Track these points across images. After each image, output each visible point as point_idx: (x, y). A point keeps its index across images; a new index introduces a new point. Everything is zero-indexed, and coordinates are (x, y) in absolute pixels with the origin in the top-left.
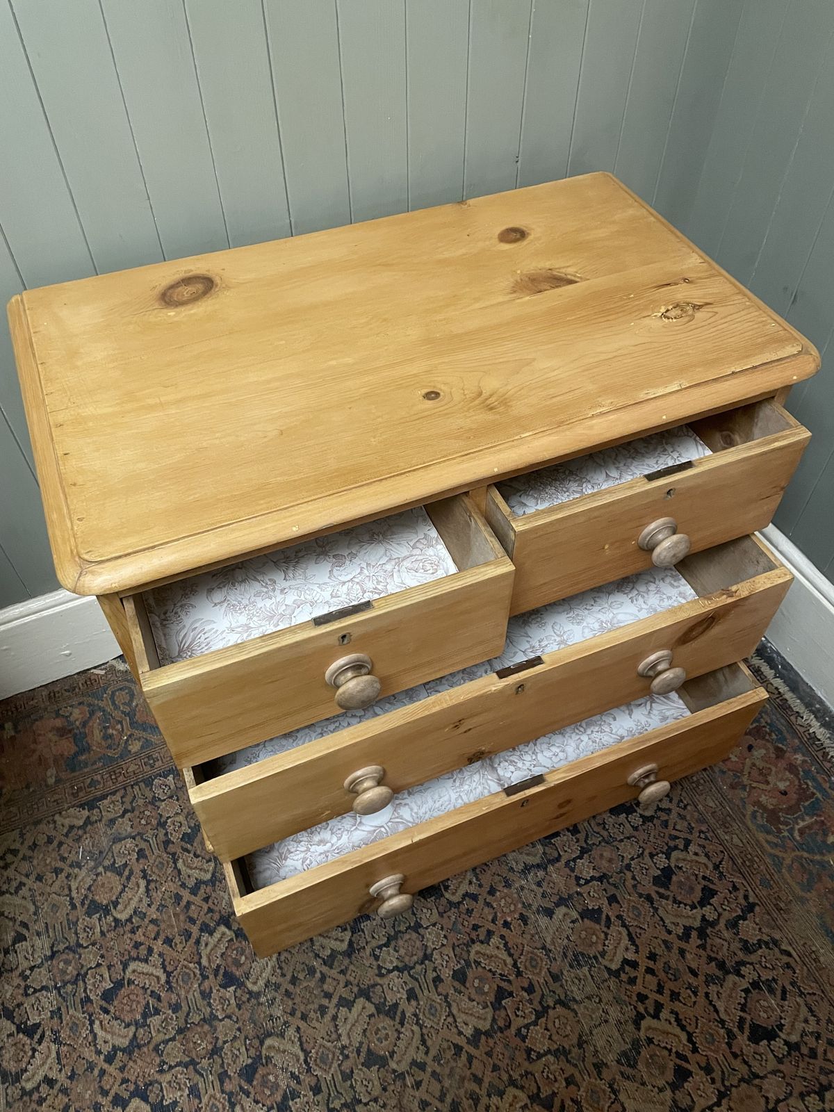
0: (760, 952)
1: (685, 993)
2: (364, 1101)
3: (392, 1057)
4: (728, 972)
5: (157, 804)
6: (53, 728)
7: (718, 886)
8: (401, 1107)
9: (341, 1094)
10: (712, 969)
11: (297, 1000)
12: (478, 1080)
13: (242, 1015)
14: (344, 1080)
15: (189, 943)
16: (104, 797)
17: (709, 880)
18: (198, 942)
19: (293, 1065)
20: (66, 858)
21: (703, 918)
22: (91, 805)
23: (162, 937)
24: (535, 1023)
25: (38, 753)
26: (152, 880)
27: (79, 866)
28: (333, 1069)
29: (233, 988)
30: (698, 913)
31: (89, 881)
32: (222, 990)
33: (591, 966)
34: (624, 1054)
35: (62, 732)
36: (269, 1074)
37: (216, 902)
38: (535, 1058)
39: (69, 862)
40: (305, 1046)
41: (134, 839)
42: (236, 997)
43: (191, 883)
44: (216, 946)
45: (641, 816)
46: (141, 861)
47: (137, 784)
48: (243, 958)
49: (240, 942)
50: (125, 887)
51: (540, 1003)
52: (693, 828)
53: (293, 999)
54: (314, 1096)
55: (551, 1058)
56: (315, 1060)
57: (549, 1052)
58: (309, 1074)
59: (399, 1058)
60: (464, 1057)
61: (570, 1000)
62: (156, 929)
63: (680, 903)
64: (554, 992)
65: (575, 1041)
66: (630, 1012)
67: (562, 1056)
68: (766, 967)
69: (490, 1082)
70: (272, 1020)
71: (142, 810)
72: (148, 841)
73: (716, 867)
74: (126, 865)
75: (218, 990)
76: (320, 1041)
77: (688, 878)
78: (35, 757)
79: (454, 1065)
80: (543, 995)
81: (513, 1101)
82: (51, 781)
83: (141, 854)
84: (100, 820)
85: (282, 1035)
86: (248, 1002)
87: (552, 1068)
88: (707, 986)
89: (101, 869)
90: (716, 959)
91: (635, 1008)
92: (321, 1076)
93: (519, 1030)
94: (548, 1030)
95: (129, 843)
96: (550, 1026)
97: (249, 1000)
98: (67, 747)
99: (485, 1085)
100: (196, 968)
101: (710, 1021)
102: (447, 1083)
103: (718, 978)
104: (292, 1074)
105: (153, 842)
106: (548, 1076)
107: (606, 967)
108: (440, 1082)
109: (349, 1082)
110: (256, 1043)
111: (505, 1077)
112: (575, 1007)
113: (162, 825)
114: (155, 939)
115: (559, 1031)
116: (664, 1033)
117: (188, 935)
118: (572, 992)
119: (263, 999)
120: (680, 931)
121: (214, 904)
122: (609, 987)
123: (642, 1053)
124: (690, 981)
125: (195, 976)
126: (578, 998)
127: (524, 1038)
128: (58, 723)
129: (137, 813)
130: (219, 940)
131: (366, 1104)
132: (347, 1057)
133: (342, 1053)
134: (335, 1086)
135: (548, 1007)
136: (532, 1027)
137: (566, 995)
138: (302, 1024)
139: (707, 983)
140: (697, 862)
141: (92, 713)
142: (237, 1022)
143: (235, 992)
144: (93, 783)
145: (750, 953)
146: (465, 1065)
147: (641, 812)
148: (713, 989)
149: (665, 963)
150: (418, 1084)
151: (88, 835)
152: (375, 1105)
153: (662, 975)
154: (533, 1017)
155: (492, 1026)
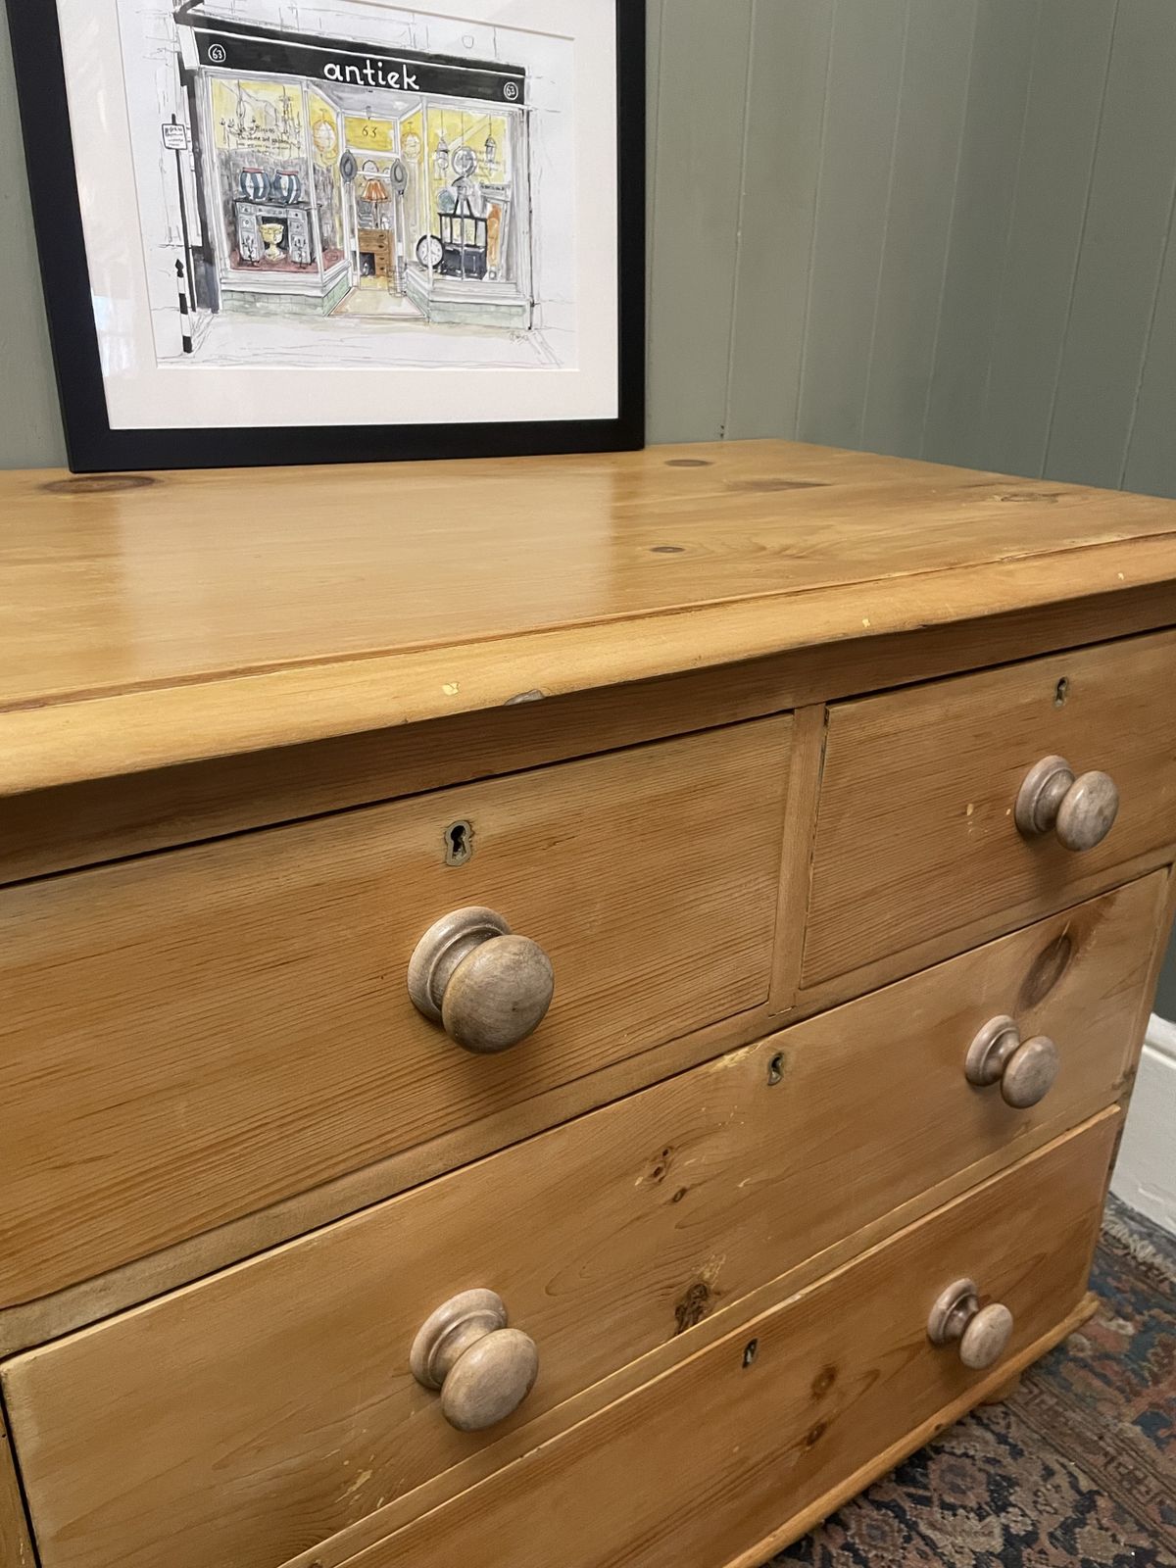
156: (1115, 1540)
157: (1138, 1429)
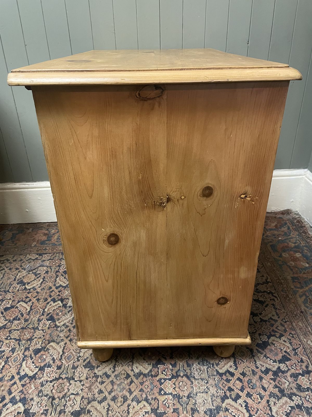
0: (307, 393)
1: (255, 396)
2: (76, 379)
3: (97, 368)
4: (284, 395)
5: (62, 260)
6: (43, 233)
7: (292, 357)
8: (90, 388)
9: (68, 373)
10: (276, 391)
11: (72, 334)
12: (131, 392)
13: (48, 331)
14: (72, 369)
15: (45, 303)
16: (46, 254)
17: (288, 353)
18: (48, 303)
19: (56, 356)
20: (22, 266)
21: (279, 368)
22: (40, 255)
23: (37, 297)
24: (170, 380)
25: (34, 237)
26: (45, 281)
27: (25, 269)
28: (70, 363)
29: (51, 322)
30: (277, 365)
31: (25, 274)
32: (46, 321)
33: (209, 367)
34: (211, 410)
35: (45, 234)
36: (44, 355)
37: (62, 293)
38: (163, 394)
39: (22, 267)
40: (65, 350)
41: (48, 267)
42: (50, 325)
43: (58, 285)
44: (53, 306)
45: (260, 319)
46: (46, 274)
47: (59, 253)
48: (61, 313)
49: (63, 308)
50: (35, 279)
51: (176, 372)
52: (287, 331)
53: (70, 333)
54: (57, 370)
55: (171, 397)
56: (65, 357)
57: (171, 394)
58: (60, 361)
59: (100, 370)
60: (129, 380)
61: (192, 377)
62: (37, 294)
63: (268, 358)
64: (185, 371)
65: (186, 395)
66: (221, 393)
67: (176, 399)
68: (308, 401)
69: (136, 395)
70: (58, 337)
71: (56, 260)
72: (51, 269)
73: (294, 350)
74: (40, 274)
75: (45, 320)
76: (72, 351)
77: (276, 349)
78: (33, 238)
79: (123, 381)
80: (179, 370)
81: (143, 408)
82: (33, 245)
83: (47, 272)
84: (40, 259)
85: (58, 343)
86: (53, 328)
87: (169, 401)
88: (270, 397)
89: (31, 272)
90: (280, 388)
91: (225, 392)
92: (64, 363)
93: (161, 379)
94: (175, 385)
95: (45, 268)
96: (177, 383)
97: (54, 327)
98: (44, 238)
99: (133, 396)
100: (42, 311)
101: (265, 413)
102: (115, 387)
103: (277, 396)
104: (53, 358)
105: (53, 270)
106: (166, 404)
107: (216, 370)
108: (113, 386)
109: (74, 370)
110: (47, 342)
111: (144, 396)
112: (193, 380)
113: (59, 266)
114: (34, 297)
115: (180, 387)
116: (236, 409)
117: (46, 300)
118: (194, 374)
119: (59, 329)
120: (263, 369)
121: (61, 293)
122: (215, 379)
123: (220, 414)
124: (261, 392)
125: (40, 313)
126: (196, 377)
127: (161, 384)
128: (46, 232)
129: (53, 261)
130: (56, 305)
131: (76, 381)
132: (78, 360)
133: (77, 358)
134: (67, 369)
135: (180, 375)
136: (168, 381)
137: (191, 374)
138: (68, 343)
139: (270, 396)
140: (284, 344)
141: (58, 232)
142: (44, 333)
143: (50, 323)
144: (46, 249)
145: (301, 392)
146: (128, 384)
147: (261, 317)
148: (272, 400)
149: (249, 379)
150: (102, 383)
151: (33, 262)
152: (79, 383)
153: (246, 384)
154: (170, 377)
155: (148, 373)
156: (267, 289)
157: (291, 278)
